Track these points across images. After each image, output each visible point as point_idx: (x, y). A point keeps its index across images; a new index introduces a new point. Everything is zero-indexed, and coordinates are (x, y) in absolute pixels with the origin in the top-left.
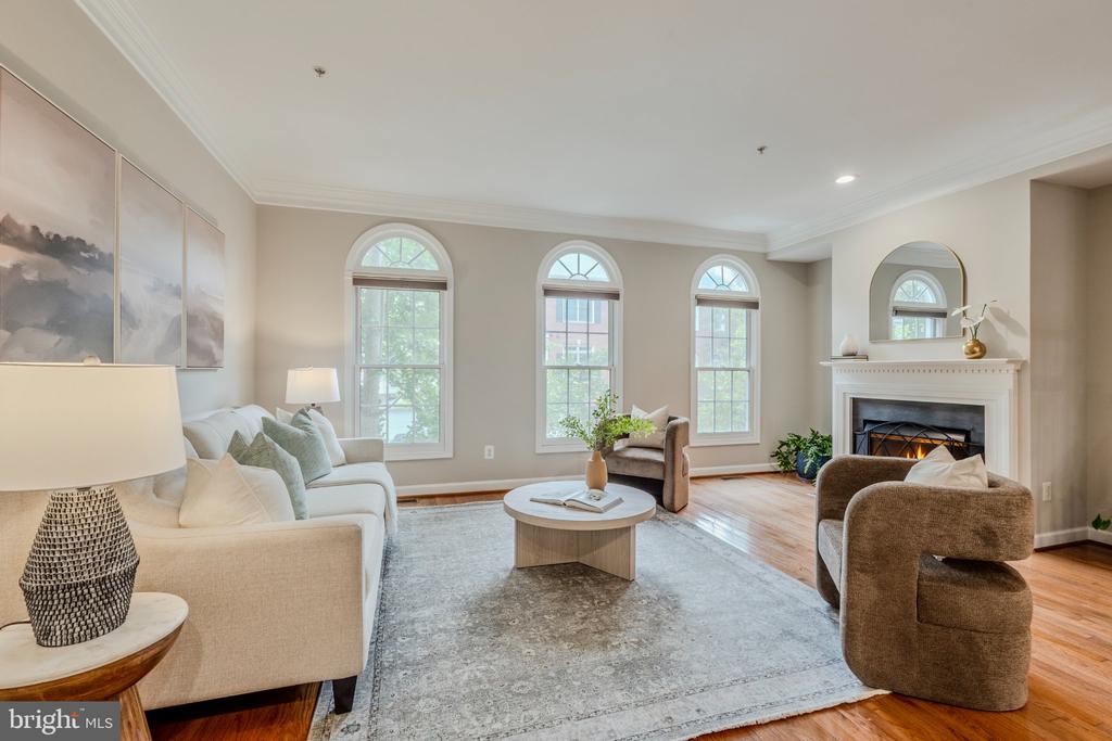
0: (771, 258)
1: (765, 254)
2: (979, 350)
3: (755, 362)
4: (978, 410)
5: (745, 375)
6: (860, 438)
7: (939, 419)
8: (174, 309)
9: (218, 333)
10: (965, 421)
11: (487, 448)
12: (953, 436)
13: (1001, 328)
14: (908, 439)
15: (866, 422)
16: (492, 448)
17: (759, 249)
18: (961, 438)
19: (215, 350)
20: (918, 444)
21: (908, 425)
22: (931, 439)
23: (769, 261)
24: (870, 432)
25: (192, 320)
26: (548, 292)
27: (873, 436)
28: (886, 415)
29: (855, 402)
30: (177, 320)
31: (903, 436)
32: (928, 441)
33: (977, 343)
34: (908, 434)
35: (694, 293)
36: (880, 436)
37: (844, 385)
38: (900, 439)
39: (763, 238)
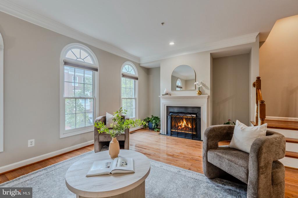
2: (200, 93)
3: (137, 96)
4: (199, 108)
5: (134, 100)
6: (169, 117)
7: (190, 111)
10: (196, 111)
11: (29, 141)
12: (193, 115)
13: (204, 88)
14: (181, 117)
15: (170, 112)
16: (33, 140)
17: (138, 62)
18: (195, 116)
20: (184, 118)
21: (181, 113)
22: (187, 116)
24: (171, 115)
26: (66, 63)
27: (172, 116)
28: (176, 110)
29: (167, 107)
31: (180, 116)
32: (186, 117)
33: (200, 91)
34: (181, 115)
35: (121, 73)
36: (174, 116)
37: (164, 103)
38: (179, 116)
39: (139, 59)
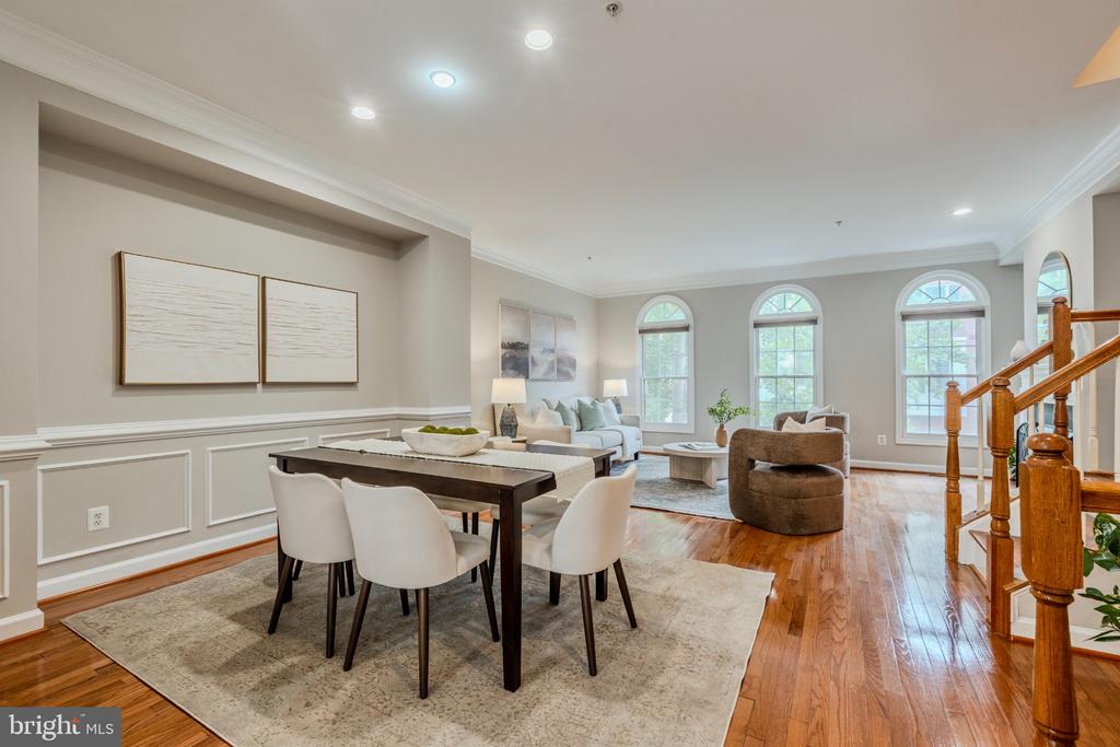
0: (1002, 263)
1: (997, 261)
8: (551, 357)
9: (573, 364)
19: (571, 372)
23: (1003, 267)
25: (559, 361)
30: (553, 362)
